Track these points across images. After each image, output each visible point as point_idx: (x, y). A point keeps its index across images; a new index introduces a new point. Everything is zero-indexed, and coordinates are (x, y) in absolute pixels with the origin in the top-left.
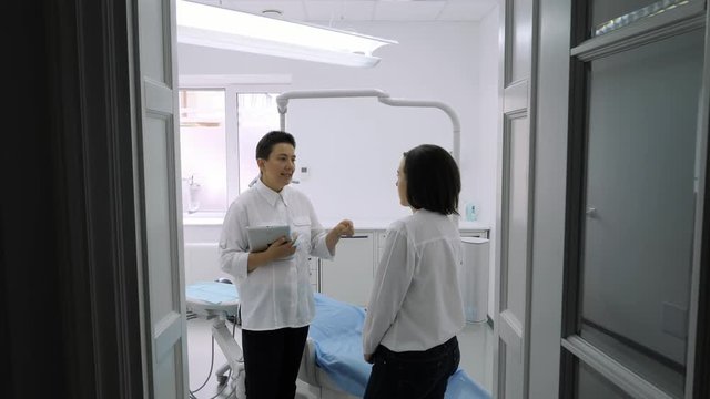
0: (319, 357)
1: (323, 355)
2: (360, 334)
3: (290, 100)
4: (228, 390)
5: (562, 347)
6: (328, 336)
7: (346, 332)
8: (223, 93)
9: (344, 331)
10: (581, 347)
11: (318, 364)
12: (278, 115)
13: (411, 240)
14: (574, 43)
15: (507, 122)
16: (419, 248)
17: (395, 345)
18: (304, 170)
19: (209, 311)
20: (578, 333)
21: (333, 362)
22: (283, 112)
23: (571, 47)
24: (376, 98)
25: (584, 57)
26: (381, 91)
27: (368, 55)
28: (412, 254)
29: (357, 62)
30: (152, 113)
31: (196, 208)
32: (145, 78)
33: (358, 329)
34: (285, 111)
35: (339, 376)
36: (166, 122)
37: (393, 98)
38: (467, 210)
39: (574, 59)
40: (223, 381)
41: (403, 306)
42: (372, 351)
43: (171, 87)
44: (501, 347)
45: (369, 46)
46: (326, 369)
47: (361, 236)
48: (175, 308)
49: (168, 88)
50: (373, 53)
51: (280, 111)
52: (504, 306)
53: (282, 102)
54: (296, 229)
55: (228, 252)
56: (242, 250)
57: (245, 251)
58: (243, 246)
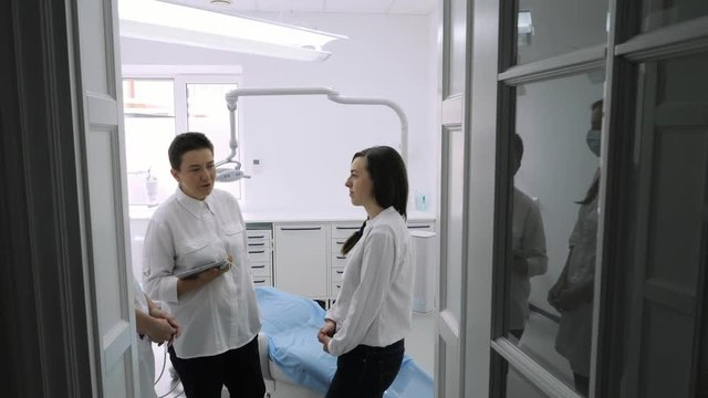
0: (272, 352)
1: (277, 349)
2: (314, 326)
3: (240, 98)
5: (492, 349)
6: (281, 330)
7: (298, 325)
8: (172, 83)
9: (296, 324)
10: (507, 348)
11: (270, 357)
12: (228, 112)
14: (501, 69)
15: (446, 133)
18: (256, 161)
20: (505, 335)
22: (232, 109)
23: (499, 72)
24: (326, 96)
25: (512, 83)
26: (329, 88)
27: (319, 49)
29: (308, 56)
30: (94, 127)
32: (87, 93)
33: (311, 321)
34: (235, 109)
36: (111, 133)
37: (342, 96)
38: (416, 200)
39: (501, 84)
43: (115, 98)
44: (442, 345)
45: (318, 40)
46: (279, 363)
47: (313, 227)
48: (125, 316)
49: (111, 100)
50: (325, 47)
51: (229, 108)
52: (443, 306)
53: (232, 100)
54: (228, 239)
55: (153, 279)
56: (169, 273)
57: (173, 274)
58: (171, 269)
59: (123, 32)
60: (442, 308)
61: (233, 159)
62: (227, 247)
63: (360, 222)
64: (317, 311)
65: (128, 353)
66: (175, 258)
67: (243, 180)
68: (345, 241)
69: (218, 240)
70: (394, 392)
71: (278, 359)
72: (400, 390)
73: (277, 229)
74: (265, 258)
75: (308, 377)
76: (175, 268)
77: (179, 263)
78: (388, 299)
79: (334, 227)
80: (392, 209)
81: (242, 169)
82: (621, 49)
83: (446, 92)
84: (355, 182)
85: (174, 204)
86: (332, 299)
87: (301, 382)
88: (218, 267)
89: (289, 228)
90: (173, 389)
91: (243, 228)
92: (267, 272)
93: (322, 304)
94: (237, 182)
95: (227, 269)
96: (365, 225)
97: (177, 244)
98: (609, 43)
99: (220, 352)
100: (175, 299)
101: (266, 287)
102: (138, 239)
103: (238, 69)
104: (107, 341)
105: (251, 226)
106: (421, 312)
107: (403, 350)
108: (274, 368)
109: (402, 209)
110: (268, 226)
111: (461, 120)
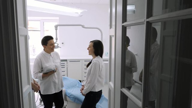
0: (67, 94)
3: (58, 27)
5: (121, 91)
6: (69, 88)
9: (73, 86)
10: (125, 91)
14: (123, 23)
15: (111, 37)
20: (124, 87)
23: (122, 23)
24: (81, 26)
25: (125, 26)
26: (82, 24)
27: (79, 13)
29: (77, 15)
30: (21, 35)
32: (19, 27)
33: (77, 86)
34: (57, 29)
36: (25, 37)
37: (85, 26)
38: (105, 54)
39: (123, 26)
44: (110, 90)
45: (79, 11)
46: (68, 97)
47: (78, 61)
48: (29, 84)
49: (25, 28)
50: (81, 13)
51: (55, 29)
52: (110, 81)
53: (56, 27)
54: (56, 64)
55: (36, 74)
56: (40, 72)
57: (41, 72)
58: (41, 71)
59: (28, 9)
61: (57, 43)
62: (56, 66)
63: (91, 59)
64: (79, 83)
65: (30, 93)
66: (42, 68)
67: (59, 48)
68: (87, 64)
69: (54, 64)
70: (99, 104)
71: (69, 96)
72: (100, 103)
73: (68, 61)
74: (65, 69)
75: (76, 100)
76: (42, 71)
77: (43, 69)
78: (98, 79)
79: (84, 61)
80: (99, 56)
81: (59, 45)
82: (148, 20)
83: (111, 27)
84: (89, 49)
85: (42, 54)
86: (83, 80)
87: (74, 101)
88: (53, 71)
89: (72, 61)
90: (40, 104)
91: (60, 61)
92: (65, 73)
93: (80, 81)
94: (58, 49)
95: (56, 71)
96: (92, 60)
98: (145, 18)
99: (53, 93)
100: (42, 79)
101: (66, 77)
102: (32, 64)
103: (58, 18)
104: (24, 90)
105: (62, 60)
106: (106, 83)
107: (102, 92)
108: (67, 98)
109: (101, 56)
110: (66, 60)
111: (114, 34)
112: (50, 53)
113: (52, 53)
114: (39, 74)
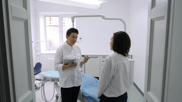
0: (84, 93)
1: (85, 93)
3: (75, 18)
4: (59, 100)
7: (92, 85)
8: (58, 17)
9: (91, 85)
11: (83, 96)
12: (72, 22)
13: (113, 62)
15: (152, 22)
16: (115, 65)
17: (108, 95)
18: (80, 38)
19: (52, 79)
21: (88, 95)
22: (73, 21)
24: (101, 17)
26: (102, 15)
27: (98, 5)
28: (113, 67)
30: (15, 18)
31: (51, 49)
33: (95, 85)
35: (90, 100)
36: (25, 22)
37: (106, 17)
40: (57, 98)
41: (110, 83)
42: (100, 96)
43: (27, 10)
46: (86, 97)
47: (96, 57)
49: (25, 10)
50: (100, 5)
51: (72, 21)
53: (73, 18)
57: (61, 64)
58: (61, 62)
60: (148, 91)
64: (97, 81)
69: (74, 57)
79: (102, 57)
83: (153, 6)
92: (83, 69)
97: (63, 56)
110: (84, 56)
112: (72, 46)
113: (74, 46)
114: (59, 65)
